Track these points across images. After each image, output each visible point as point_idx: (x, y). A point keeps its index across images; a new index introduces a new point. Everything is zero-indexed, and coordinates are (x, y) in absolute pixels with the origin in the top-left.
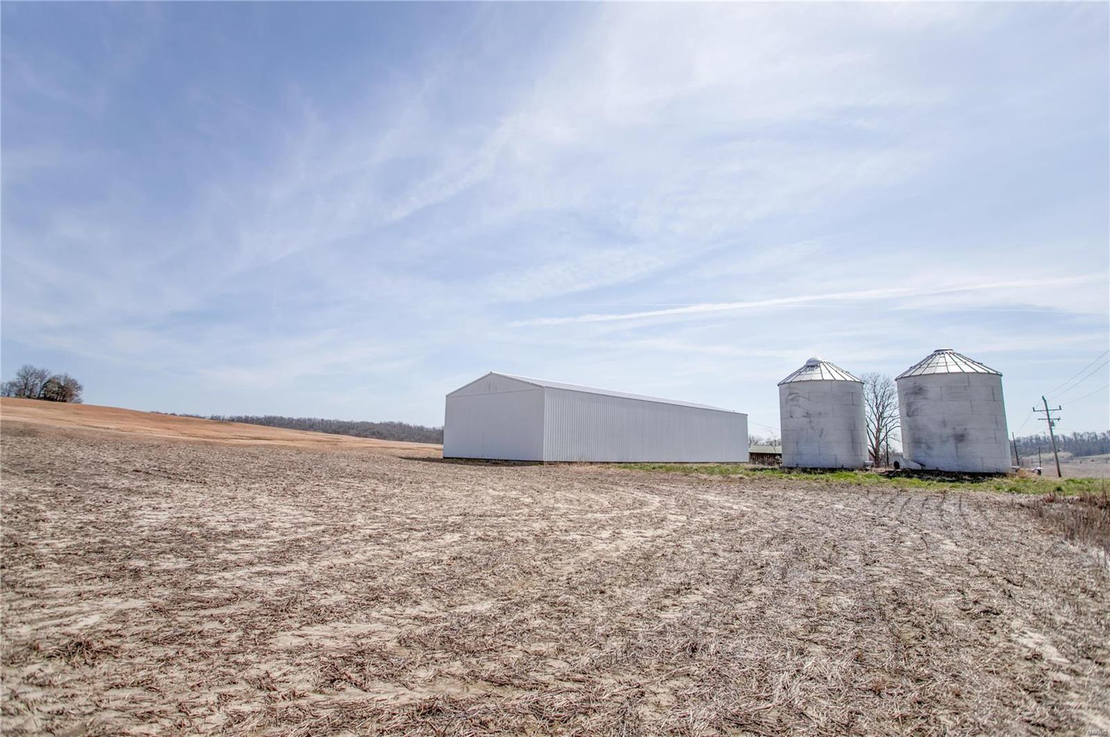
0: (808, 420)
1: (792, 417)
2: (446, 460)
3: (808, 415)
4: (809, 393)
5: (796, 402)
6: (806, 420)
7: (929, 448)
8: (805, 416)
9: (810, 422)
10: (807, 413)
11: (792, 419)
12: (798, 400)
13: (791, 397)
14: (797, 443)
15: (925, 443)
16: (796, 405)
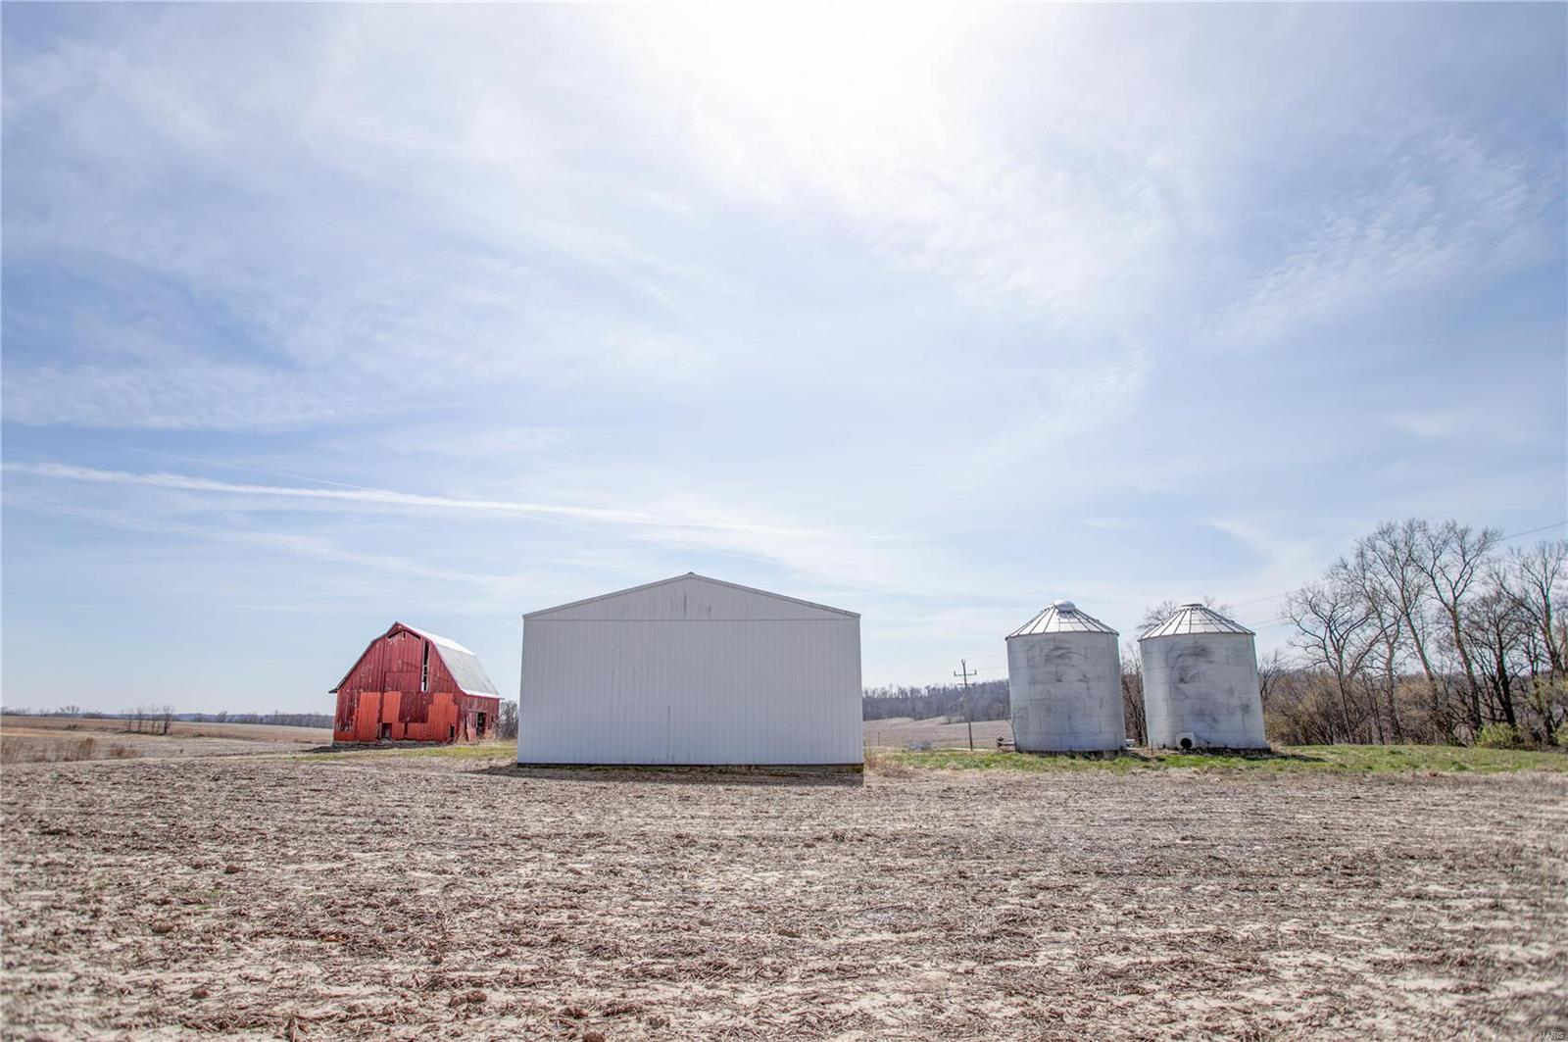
0: (1086, 686)
1: (1060, 681)
2: (522, 768)
3: (1085, 679)
4: (1085, 648)
5: (1066, 661)
6: (1083, 685)
7: (1215, 720)
8: (1081, 681)
9: (1088, 688)
10: (1085, 677)
11: (1058, 683)
12: (1070, 658)
13: (1057, 653)
14: (1070, 717)
15: (1209, 715)
16: (1066, 665)
